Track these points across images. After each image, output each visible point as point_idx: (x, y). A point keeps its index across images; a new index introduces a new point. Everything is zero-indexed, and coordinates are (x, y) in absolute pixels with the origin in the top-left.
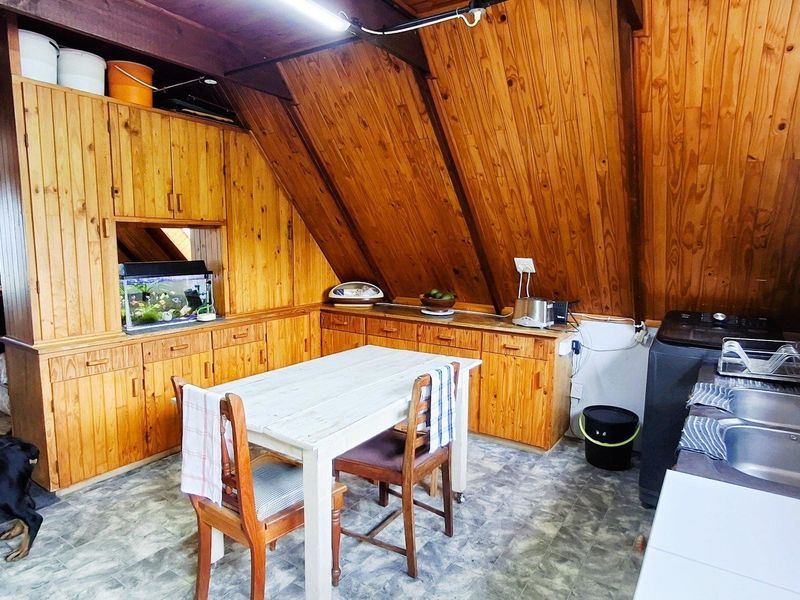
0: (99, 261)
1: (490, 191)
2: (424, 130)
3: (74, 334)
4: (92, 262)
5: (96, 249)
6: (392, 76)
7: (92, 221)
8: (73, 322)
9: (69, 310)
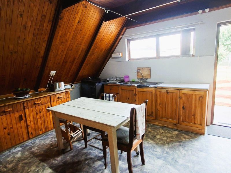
1: (56, 50)
2: (47, 26)
6: (47, 4)
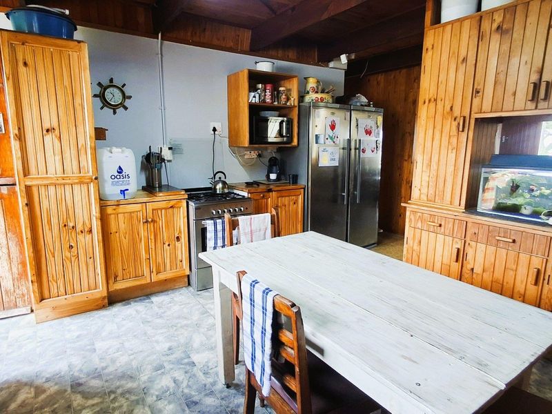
0: (455, 151)
3: (431, 201)
4: (450, 151)
5: (454, 140)
7: (455, 119)
8: (431, 191)
9: (430, 183)
